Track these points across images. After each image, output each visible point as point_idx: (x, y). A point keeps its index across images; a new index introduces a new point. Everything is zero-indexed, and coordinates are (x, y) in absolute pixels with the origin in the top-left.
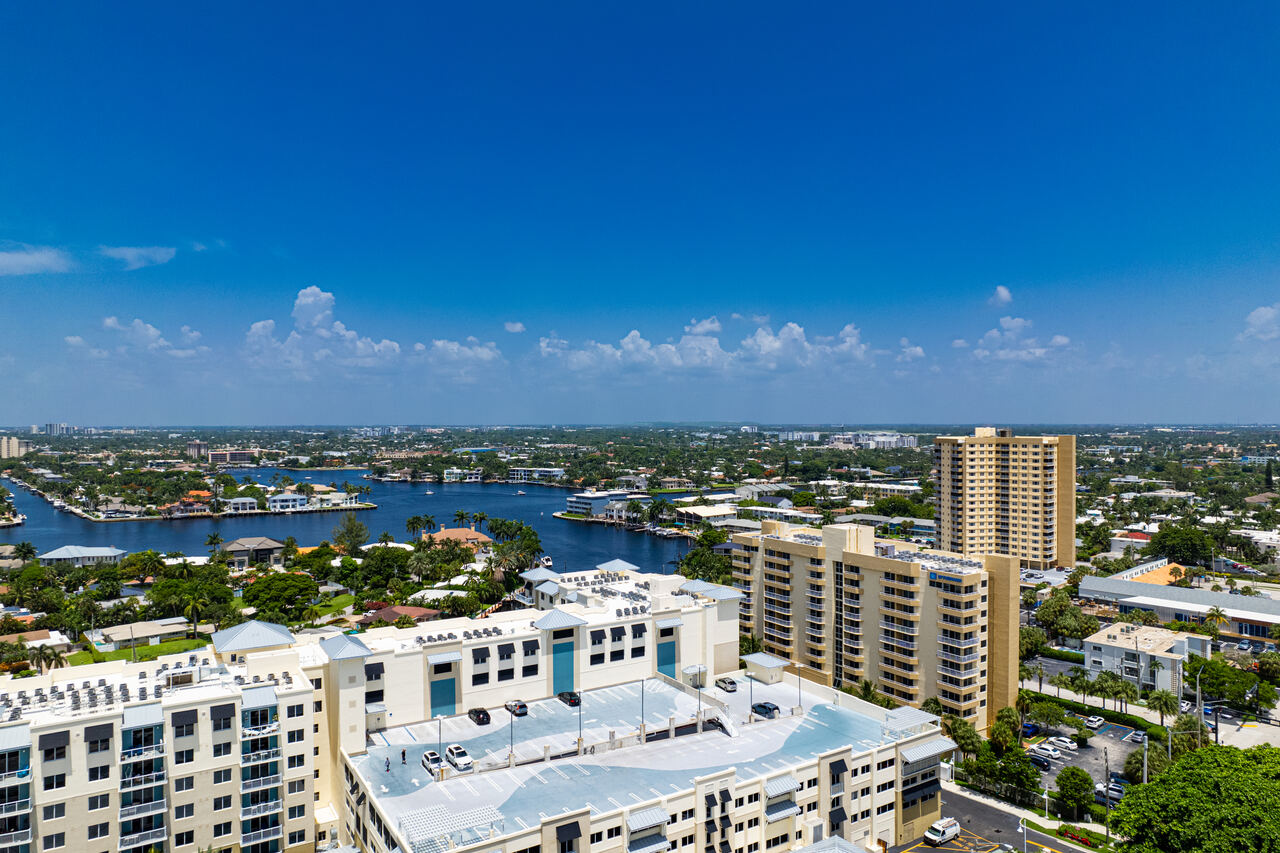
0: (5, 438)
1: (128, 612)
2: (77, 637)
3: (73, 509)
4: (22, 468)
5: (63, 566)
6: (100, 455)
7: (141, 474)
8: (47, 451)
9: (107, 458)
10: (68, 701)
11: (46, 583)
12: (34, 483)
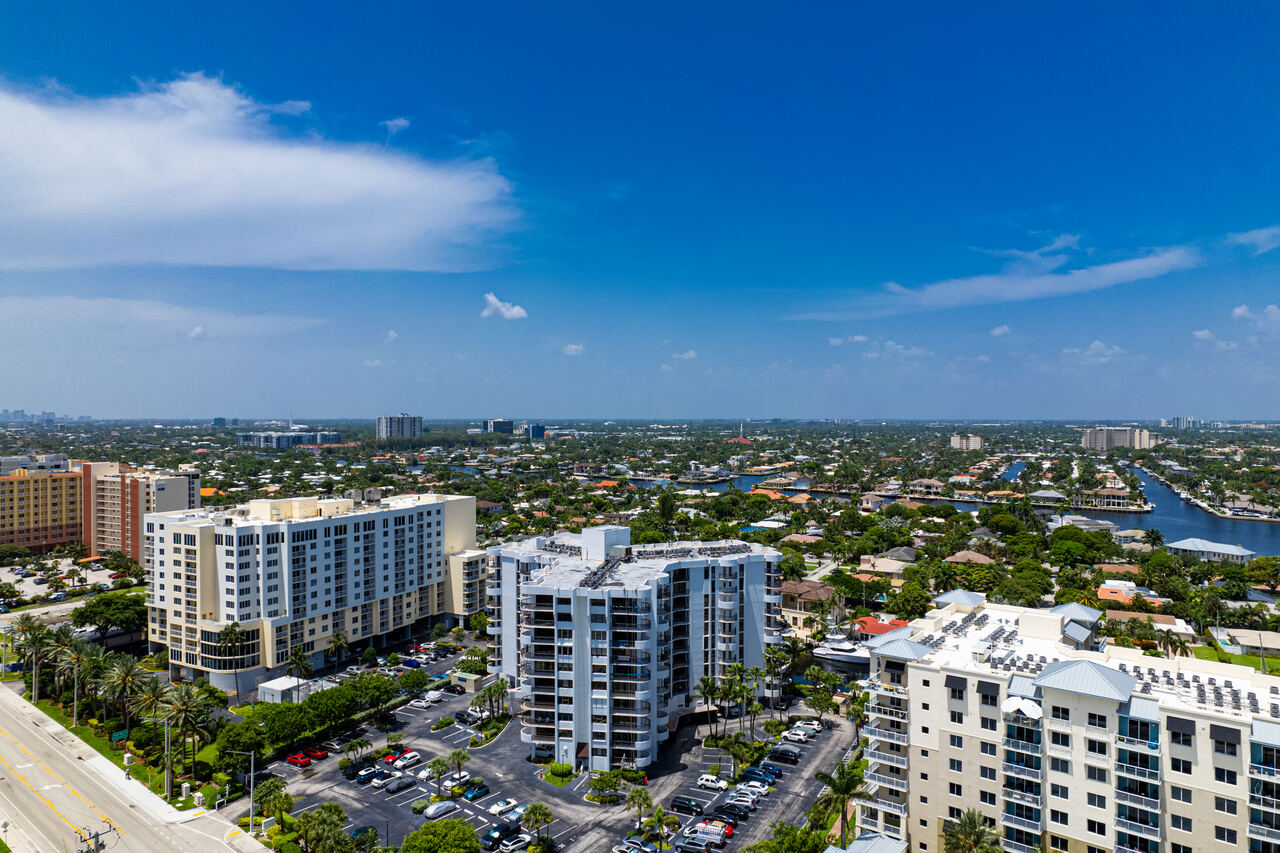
0: (1138, 430)
1: (1256, 618)
2: (1202, 630)
3: (1199, 502)
4: (1152, 459)
5: (1189, 558)
6: (1227, 450)
7: (1273, 472)
8: (1174, 444)
9: (1235, 453)
10: (1194, 692)
11: (1173, 572)
12: (1162, 474)
